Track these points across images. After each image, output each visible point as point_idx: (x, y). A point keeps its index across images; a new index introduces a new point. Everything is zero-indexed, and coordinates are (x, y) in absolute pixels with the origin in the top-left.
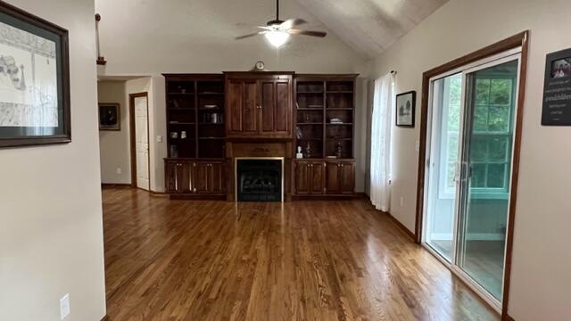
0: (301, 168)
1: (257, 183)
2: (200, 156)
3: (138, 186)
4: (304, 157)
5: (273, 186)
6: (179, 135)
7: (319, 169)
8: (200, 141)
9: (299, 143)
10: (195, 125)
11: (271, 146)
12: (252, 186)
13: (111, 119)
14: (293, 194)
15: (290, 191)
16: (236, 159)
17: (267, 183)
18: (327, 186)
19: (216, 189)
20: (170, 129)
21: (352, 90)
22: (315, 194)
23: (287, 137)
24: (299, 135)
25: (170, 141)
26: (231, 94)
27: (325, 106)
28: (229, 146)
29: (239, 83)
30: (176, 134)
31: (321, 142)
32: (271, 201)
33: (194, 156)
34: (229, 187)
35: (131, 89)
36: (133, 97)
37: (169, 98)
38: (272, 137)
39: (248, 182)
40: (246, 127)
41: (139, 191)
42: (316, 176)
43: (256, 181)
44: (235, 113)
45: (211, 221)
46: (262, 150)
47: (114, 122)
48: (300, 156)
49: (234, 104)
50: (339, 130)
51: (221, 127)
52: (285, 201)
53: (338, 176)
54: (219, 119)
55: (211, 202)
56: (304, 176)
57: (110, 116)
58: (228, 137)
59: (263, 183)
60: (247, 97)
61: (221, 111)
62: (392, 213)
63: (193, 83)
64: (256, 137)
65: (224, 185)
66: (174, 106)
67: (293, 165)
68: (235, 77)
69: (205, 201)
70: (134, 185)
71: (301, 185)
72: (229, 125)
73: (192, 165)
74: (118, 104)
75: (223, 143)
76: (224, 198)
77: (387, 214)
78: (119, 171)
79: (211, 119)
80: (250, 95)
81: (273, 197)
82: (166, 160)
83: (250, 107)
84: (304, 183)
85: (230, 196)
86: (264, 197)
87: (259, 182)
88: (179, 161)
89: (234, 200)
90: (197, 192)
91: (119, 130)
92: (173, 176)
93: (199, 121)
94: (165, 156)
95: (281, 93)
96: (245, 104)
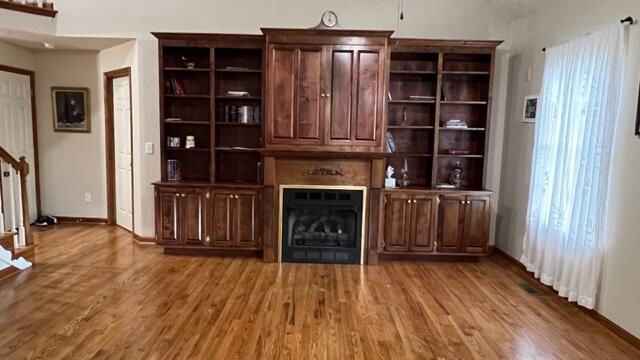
0: (396, 205)
1: (317, 230)
2: (218, 180)
3: (118, 223)
4: (397, 185)
5: (346, 236)
6: (183, 142)
7: (427, 209)
8: (217, 152)
9: (389, 160)
10: (209, 126)
11: (344, 165)
12: (308, 236)
13: (75, 113)
14: (380, 250)
15: (375, 246)
16: (282, 187)
17: (334, 230)
18: (440, 236)
19: (246, 239)
20: (167, 131)
21: (488, 69)
22: (419, 251)
23: (372, 150)
24: (390, 146)
25: (167, 153)
26: (275, 69)
27: (438, 97)
28: (270, 163)
29: (292, 50)
30: (177, 140)
31: (430, 160)
32: (343, 262)
33: (207, 180)
34: (268, 235)
35: (106, 63)
36: (110, 78)
37: (166, 76)
38: (348, 150)
39: (301, 228)
40: (301, 131)
41: (119, 232)
42: (422, 220)
43: (314, 225)
44: (282, 105)
45: (236, 325)
46: (329, 172)
47: (80, 118)
48: (391, 183)
49: (281, 88)
50: (457, 140)
51: (256, 129)
52: (366, 263)
53: (461, 221)
54: (251, 117)
55: (237, 263)
56: (400, 218)
57: (73, 108)
58: (269, 147)
59: (327, 230)
60: (303, 79)
61: (256, 102)
62: (604, 312)
63: (207, 51)
64: (320, 149)
65: (260, 232)
66: (172, 91)
67: (382, 200)
68: (285, 39)
69: (226, 261)
70: (111, 222)
71: (394, 235)
72: (270, 127)
73: (203, 197)
74: (87, 89)
75: (259, 157)
76: (259, 255)
77: (593, 314)
78: (88, 197)
79: (238, 115)
80: (309, 74)
81: (345, 256)
82: (157, 186)
83: (309, 94)
84: (400, 231)
85: (269, 253)
86: (329, 256)
87: (320, 229)
88: (180, 189)
89: (276, 261)
90: (211, 242)
91: (88, 131)
92: (169, 214)
93: (217, 119)
94: (158, 178)
95: (366, 70)
96: (300, 89)
